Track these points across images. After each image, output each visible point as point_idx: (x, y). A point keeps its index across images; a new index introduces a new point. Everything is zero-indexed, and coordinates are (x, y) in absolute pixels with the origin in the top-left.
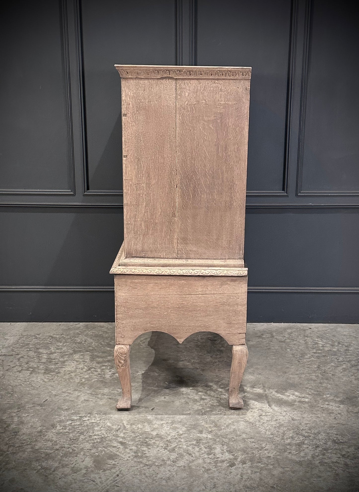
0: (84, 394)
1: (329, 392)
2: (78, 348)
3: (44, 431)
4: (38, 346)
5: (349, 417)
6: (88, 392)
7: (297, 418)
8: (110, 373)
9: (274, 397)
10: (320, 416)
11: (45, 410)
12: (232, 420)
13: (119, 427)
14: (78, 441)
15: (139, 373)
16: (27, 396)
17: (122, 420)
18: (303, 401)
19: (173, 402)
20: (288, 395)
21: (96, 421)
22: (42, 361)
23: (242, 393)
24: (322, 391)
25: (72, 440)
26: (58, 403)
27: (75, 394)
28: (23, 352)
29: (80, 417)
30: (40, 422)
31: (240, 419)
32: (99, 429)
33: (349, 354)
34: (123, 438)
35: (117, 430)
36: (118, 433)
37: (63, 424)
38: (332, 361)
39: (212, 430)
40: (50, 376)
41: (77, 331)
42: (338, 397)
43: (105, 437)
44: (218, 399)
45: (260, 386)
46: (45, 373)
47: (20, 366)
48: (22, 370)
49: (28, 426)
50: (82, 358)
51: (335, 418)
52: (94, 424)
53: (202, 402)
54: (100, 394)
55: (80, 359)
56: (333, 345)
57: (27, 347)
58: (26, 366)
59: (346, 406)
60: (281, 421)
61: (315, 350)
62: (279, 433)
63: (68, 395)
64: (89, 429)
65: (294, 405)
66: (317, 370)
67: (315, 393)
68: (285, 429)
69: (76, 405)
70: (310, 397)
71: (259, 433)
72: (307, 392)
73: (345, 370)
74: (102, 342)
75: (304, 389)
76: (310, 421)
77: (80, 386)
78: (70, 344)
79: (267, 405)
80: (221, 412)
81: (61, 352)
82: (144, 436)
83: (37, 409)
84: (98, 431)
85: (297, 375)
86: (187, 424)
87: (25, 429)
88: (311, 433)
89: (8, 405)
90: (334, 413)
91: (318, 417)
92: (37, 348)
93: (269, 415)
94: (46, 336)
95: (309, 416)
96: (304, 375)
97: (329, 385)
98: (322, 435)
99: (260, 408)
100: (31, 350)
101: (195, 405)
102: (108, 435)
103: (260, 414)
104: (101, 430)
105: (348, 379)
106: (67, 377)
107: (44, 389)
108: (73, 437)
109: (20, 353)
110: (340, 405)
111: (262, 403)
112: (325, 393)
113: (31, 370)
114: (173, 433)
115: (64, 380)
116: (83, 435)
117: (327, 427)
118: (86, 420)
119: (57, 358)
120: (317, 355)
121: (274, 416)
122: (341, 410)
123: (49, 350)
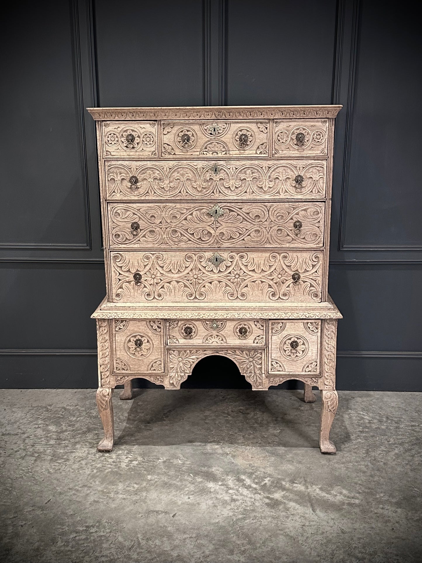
0: (94, 492)
1: (382, 490)
2: (93, 425)
3: (42, 548)
4: (48, 422)
5: (409, 528)
6: (99, 489)
7: (348, 530)
8: (127, 461)
9: (318, 497)
10: (374, 526)
11: (46, 515)
12: (270, 534)
13: (133, 543)
15: (160, 460)
16: (27, 494)
17: (136, 533)
18: (354, 504)
19: (198, 504)
20: (335, 493)
21: (105, 534)
22: (50, 443)
23: (280, 491)
24: (374, 488)
26: (62, 505)
27: (83, 492)
28: (30, 430)
29: (87, 527)
30: (38, 533)
31: (279, 532)
32: (108, 547)
33: (400, 433)
35: (130, 549)
36: (131, 553)
37: (65, 538)
38: (382, 443)
39: (245, 549)
40: (57, 464)
42: (393, 497)
43: (114, 559)
44: (253, 500)
45: (301, 480)
46: (51, 460)
47: (24, 450)
48: (26, 455)
49: (23, 541)
51: (393, 529)
52: (103, 539)
53: (233, 504)
54: (112, 491)
55: (94, 440)
56: (380, 421)
57: (35, 422)
58: (31, 450)
59: (404, 510)
60: (328, 534)
61: (361, 428)
62: (328, 554)
63: (76, 493)
64: (96, 546)
65: (342, 509)
66: (366, 457)
67: (367, 490)
68: (334, 547)
69: (83, 508)
70: (360, 497)
71: (302, 553)
72: (357, 489)
73: (398, 456)
74: (121, 416)
75: (353, 484)
76: (363, 534)
77: (90, 479)
78: (84, 418)
79: (311, 510)
80: (256, 521)
81: (73, 431)
82: (163, 558)
83: (37, 515)
84: (106, 549)
85: (343, 464)
86: (214, 540)
87: (19, 545)
88: (366, 553)
89: (4, 507)
90: (391, 522)
91: (372, 528)
92: (46, 424)
93: (314, 525)
94: (58, 408)
95: (361, 527)
96: (352, 464)
97: (382, 480)
98: (379, 556)
99: (302, 515)
100: (39, 427)
101: (225, 510)
102: (118, 556)
103: (302, 524)
104: (110, 548)
105: (403, 469)
106: (76, 466)
107: (48, 483)
108: (75, 558)
109: (27, 431)
110: (397, 509)
111: (304, 506)
112: (379, 490)
113: (36, 455)
114: (198, 553)
115: (73, 470)
116: (88, 555)
117: (384, 543)
118: (94, 531)
119: (67, 439)
120: (365, 435)
121: (320, 526)
122: (398, 517)
123: (60, 427)
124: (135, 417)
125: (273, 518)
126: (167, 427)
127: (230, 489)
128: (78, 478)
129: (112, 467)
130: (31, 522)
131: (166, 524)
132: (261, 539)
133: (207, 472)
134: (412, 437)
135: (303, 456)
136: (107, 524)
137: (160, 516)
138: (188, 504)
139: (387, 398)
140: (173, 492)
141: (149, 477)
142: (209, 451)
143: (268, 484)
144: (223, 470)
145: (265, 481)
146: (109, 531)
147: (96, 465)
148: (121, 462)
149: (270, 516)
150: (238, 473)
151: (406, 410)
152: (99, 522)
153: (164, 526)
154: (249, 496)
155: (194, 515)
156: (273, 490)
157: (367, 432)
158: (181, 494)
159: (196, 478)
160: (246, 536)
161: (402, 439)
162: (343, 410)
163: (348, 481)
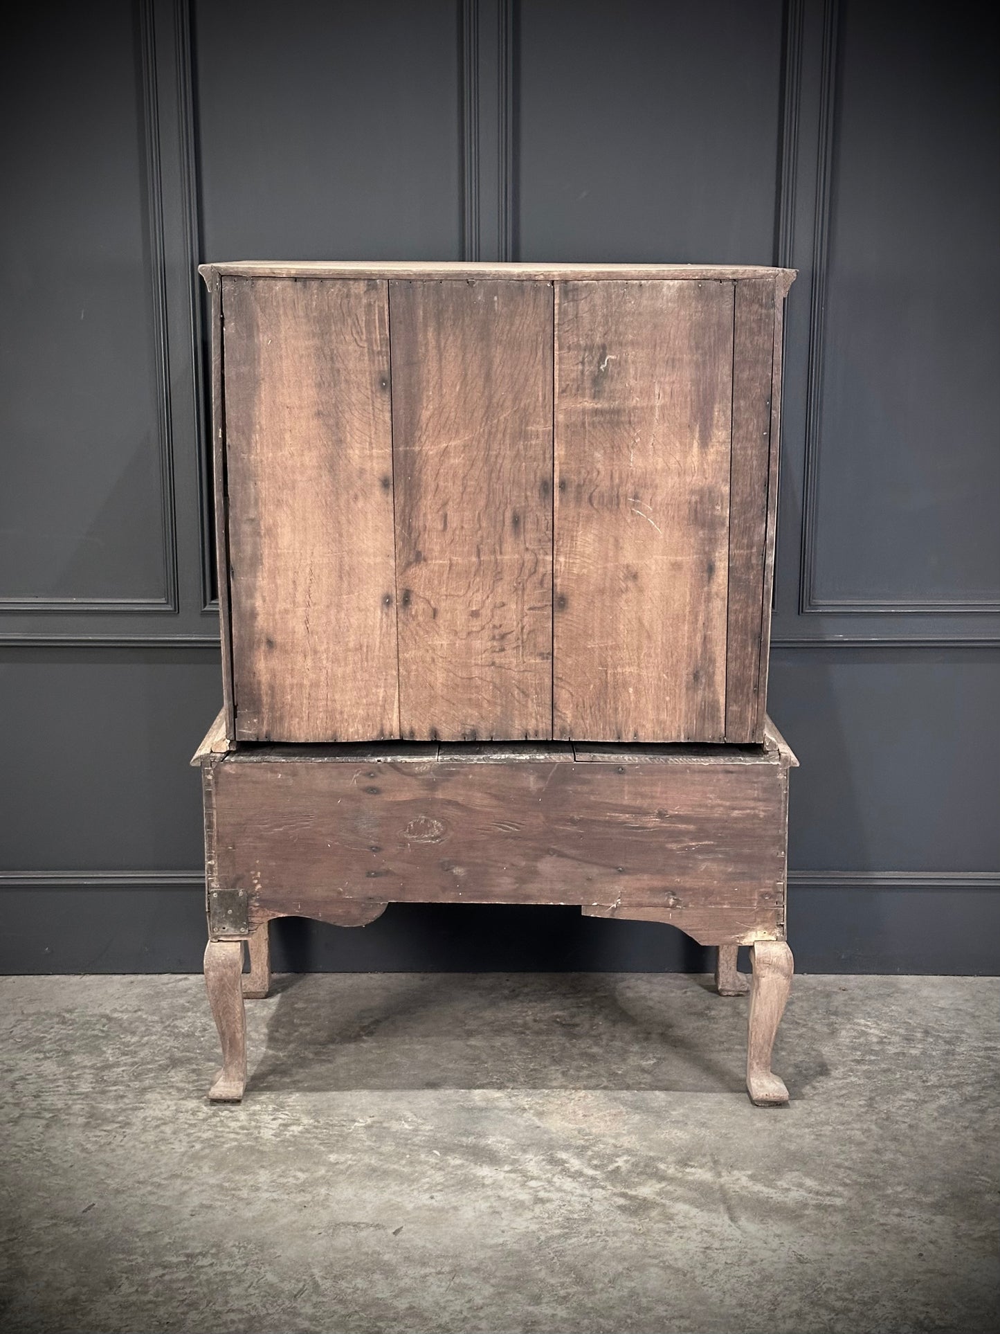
0: (200, 1188)
1: (901, 1179)
2: (182, 1051)
3: (83, 1297)
4: (68, 1047)
5: (960, 1253)
6: (212, 1181)
7: (812, 1257)
8: (275, 1124)
9: (744, 1193)
10: (876, 1250)
11: (87, 1235)
12: (626, 1264)
13: (301, 1285)
14: (180, 1327)
15: (356, 1124)
16: (35, 1195)
17: (308, 1266)
18: (831, 1205)
20: (786, 1186)
21: (234, 1268)
22: (80, 1090)
23: (654, 1181)
24: (881, 1174)
25: (166, 1326)
26: (123, 1215)
27: (174, 1189)
28: (25, 1063)
29: (188, 1256)
30: (71, 1270)
31: (647, 1260)
32: (243, 1293)
33: (955, 1064)
34: (312, 1319)
35: (295, 1296)
36: (298, 1304)
37: (138, 1278)
38: (909, 1085)
39: (569, 1294)
40: (103, 1133)
41: (182, 1001)
42: (927, 1193)
43: (259, 1316)
44: (587, 1200)
45: (704, 1160)
46: (87, 1125)
47: (16, 1105)
48: (22, 1115)
49: (37, 1285)
50: (194, 1081)
51: (921, 1255)
52: (229, 1278)
53: (538, 1209)
54: (244, 1186)
55: (189, 1082)
56: (908, 1039)
57: (35, 1048)
58: (33, 1105)
59: (952, 1218)
60: (765, 1265)
61: (859, 1053)
62: (762, 1302)
63: (155, 1190)
64: (213, 1292)
65: (802, 1216)
66: (866, 1113)
67: (863, 1180)
68: (778, 1290)
69: (174, 1219)
70: (846, 1193)
71: (702, 1301)
72: (840, 1177)
73: (944, 1111)
75: (830, 1168)
76: (849, 1264)
77: (188, 1163)
78: (159, 1039)
79: (726, 1217)
80: (595, 1239)
81: (133, 1064)
82: (374, 1312)
83: (64, 1234)
84: (238, 1297)
85: (809, 1127)
86: (495, 1277)
87: (28, 1294)
88: (853, 1301)
90: (916, 1241)
91: (872, 1253)
92: (65, 1052)
93: (732, 1248)
94: (91, 1016)
95: (846, 1251)
96: (831, 1128)
97: (902, 1158)
98: (884, 1305)
99: (705, 1228)
100: (49, 1058)
101: (518, 1219)
102: (267, 1310)
103: (705, 1246)
104: (247, 1296)
105: (956, 1138)
106: (150, 1137)
107: (83, 1172)
108: (166, 1316)
109: (18, 1067)
110: (933, 1218)
111: (710, 1211)
112: (892, 1180)
113: (48, 1115)
114: (456, 1302)
115: (142, 1146)
116: (196, 1309)
117: (900, 1282)
118: (206, 1264)
119: (122, 1082)
120: (866, 1067)
121: (746, 1250)
122: (936, 1232)
123: (100, 1057)
124: (289, 1034)
125: (636, 1234)
126: (370, 1057)
127: (531, 1179)
128: (158, 1161)
129: (238, 1137)
130: (51, 1249)
131: (378, 1249)
132: (605, 1274)
133: (475, 1146)
134: (984, 1071)
135: (711, 1112)
136: (235, 1250)
137: (363, 1234)
138: (430, 1210)
139: (930, 989)
140: (393, 1184)
141: (333, 1158)
142: (478, 1104)
143: (623, 1169)
144: (513, 1142)
145: (617, 1162)
146: (244, 1262)
147: (199, 1134)
148: (260, 1127)
149: (629, 1231)
150: (551, 1147)
151: (974, 1017)
152: (217, 1245)
153: (374, 1252)
154: (579, 1191)
155: (444, 1229)
156: (636, 1180)
157: (871, 1062)
158: (413, 1190)
159: (449, 1158)
160: (571, 1268)
161: (959, 1076)
162: (815, 1016)
163: (818, 1162)
